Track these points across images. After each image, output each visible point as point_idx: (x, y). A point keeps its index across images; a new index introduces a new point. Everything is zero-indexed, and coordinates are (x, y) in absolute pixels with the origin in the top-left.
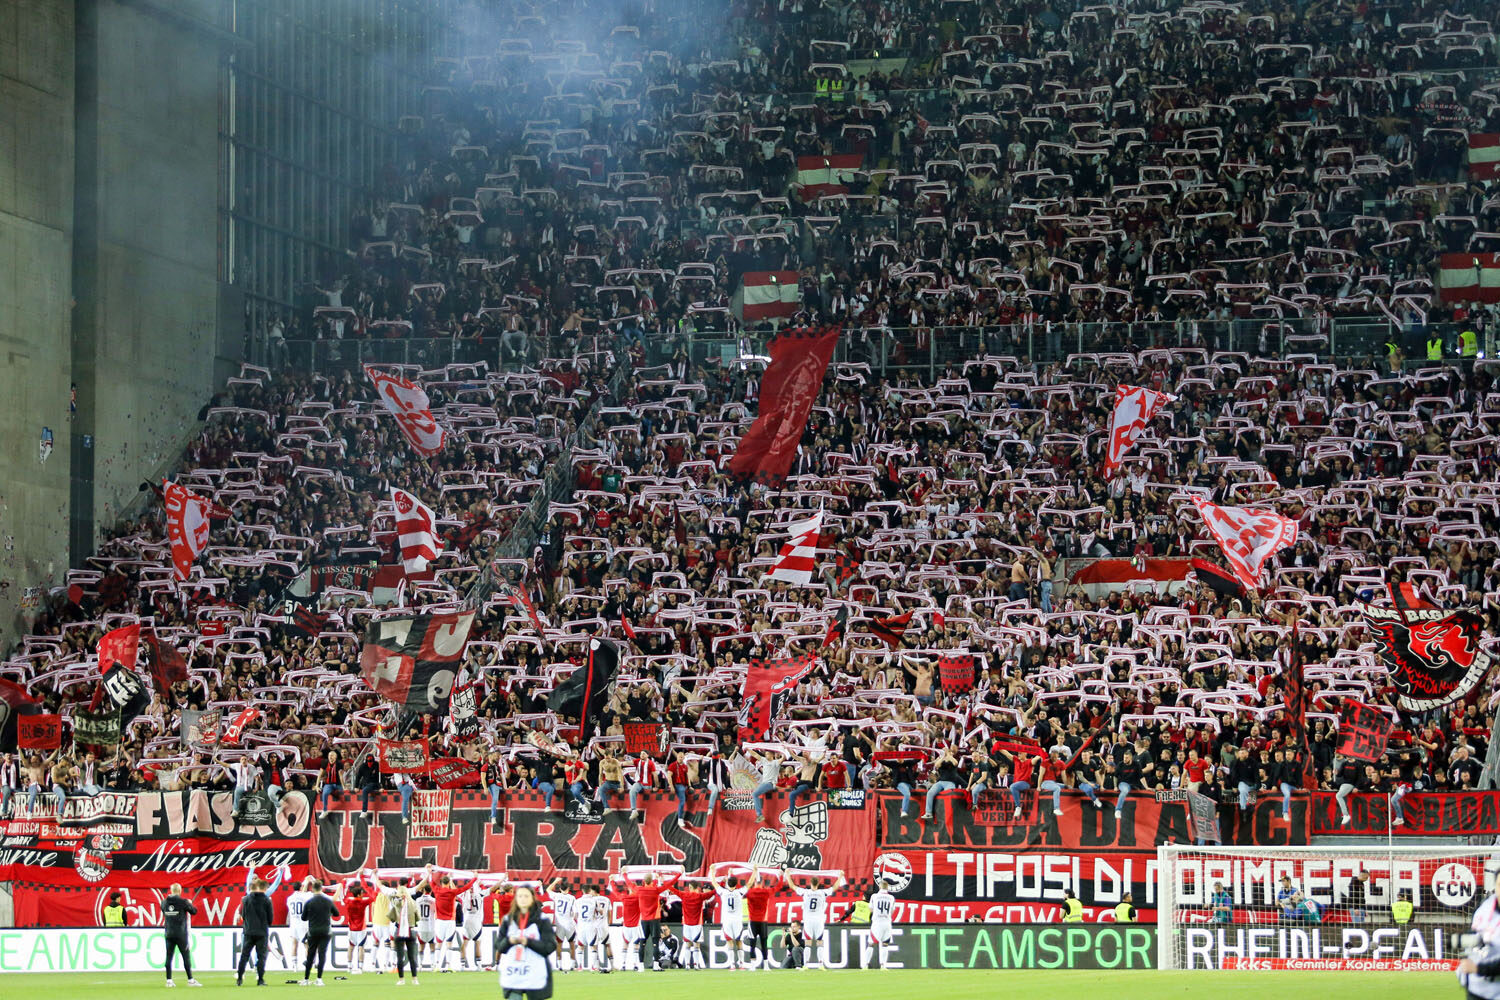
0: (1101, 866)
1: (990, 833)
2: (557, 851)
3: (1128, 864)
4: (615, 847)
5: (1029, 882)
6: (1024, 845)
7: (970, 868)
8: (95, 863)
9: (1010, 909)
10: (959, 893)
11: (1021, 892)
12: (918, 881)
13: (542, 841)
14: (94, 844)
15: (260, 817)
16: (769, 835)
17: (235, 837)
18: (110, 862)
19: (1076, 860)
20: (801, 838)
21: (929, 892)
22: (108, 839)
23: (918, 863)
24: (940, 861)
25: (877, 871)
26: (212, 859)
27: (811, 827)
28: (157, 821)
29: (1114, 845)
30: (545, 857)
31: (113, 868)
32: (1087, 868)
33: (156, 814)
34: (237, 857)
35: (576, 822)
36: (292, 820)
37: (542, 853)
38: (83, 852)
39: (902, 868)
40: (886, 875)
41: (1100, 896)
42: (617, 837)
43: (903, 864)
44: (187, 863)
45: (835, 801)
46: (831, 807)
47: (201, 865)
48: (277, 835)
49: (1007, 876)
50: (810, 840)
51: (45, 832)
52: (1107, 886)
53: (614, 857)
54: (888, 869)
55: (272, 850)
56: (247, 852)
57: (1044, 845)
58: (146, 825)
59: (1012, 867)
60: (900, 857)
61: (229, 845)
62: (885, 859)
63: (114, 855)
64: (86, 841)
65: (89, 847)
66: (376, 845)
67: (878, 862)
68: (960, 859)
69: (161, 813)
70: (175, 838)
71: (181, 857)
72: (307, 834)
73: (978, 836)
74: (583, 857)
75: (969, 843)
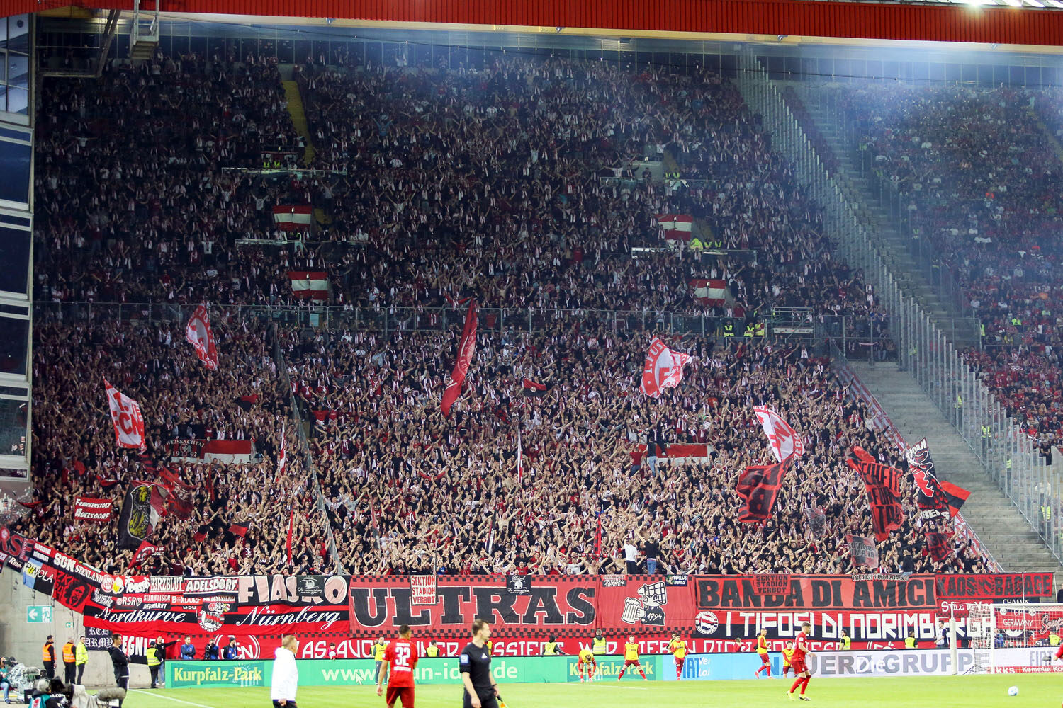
0: (826, 618)
1: (763, 599)
2: (504, 612)
3: (840, 616)
4: (541, 609)
5: (785, 627)
6: (783, 606)
7: (753, 619)
8: (213, 619)
9: (775, 643)
10: (746, 634)
11: (781, 633)
12: (722, 627)
13: (495, 606)
14: (210, 608)
15: (314, 592)
16: (633, 601)
17: (300, 604)
18: (222, 619)
19: (812, 615)
20: (652, 603)
21: (728, 634)
22: (220, 606)
23: (721, 616)
24: (735, 616)
25: (697, 622)
26: (287, 617)
27: (656, 596)
28: (251, 594)
29: (831, 606)
30: (498, 616)
31: (225, 623)
32: (818, 618)
33: (250, 590)
34: (302, 616)
35: (514, 595)
36: (335, 593)
37: (496, 613)
38: (203, 613)
39: (712, 620)
40: (703, 624)
41: (825, 635)
42: (541, 604)
43: (713, 618)
44: (272, 620)
45: (670, 582)
46: (668, 585)
47: (281, 621)
48: (326, 602)
49: (772, 624)
50: (657, 605)
51: (175, 600)
52: (829, 629)
53: (541, 615)
54: (704, 621)
55: (325, 612)
56: (309, 613)
57: (794, 607)
58: (244, 597)
59: (775, 619)
60: (711, 614)
61: (296, 609)
62: (702, 615)
63: (225, 615)
64: (204, 607)
65: (207, 610)
66: (391, 609)
67: (698, 617)
68: (747, 616)
69: (254, 589)
70: (263, 605)
71: (268, 616)
72: (346, 601)
73: (756, 602)
74: (521, 616)
75: (752, 606)
